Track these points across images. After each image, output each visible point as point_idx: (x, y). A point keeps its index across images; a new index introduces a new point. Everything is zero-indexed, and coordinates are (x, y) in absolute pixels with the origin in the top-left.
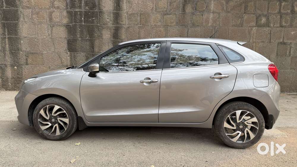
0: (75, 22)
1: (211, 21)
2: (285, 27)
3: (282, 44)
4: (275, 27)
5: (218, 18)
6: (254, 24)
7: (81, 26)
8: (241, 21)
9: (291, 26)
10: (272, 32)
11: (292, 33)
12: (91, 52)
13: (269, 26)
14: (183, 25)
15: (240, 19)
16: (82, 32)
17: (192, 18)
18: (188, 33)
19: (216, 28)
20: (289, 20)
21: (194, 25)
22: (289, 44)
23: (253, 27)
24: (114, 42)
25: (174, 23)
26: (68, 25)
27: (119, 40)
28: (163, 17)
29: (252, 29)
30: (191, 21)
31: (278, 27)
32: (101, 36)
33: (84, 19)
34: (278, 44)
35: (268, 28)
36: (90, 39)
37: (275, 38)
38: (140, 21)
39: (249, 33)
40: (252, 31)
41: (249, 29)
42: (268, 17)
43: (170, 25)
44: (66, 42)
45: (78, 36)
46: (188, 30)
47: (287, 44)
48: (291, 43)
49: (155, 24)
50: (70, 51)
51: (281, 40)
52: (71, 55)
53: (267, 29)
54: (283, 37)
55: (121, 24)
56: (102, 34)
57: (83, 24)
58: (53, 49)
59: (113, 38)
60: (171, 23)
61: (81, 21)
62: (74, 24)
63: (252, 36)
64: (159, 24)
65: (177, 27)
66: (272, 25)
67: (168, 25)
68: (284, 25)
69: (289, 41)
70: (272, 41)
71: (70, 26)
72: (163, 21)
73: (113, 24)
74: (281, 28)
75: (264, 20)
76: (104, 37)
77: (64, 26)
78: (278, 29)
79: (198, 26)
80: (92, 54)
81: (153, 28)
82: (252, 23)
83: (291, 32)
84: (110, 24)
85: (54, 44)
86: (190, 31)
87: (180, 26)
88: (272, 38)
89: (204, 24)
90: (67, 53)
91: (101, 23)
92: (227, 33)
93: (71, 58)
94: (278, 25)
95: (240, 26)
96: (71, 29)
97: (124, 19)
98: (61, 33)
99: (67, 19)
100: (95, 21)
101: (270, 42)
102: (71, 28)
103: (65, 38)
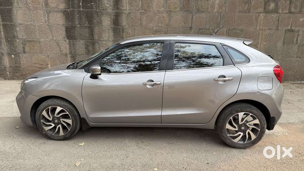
0: (73, 7)
1: (216, 6)
2: (294, 13)
3: (289, 32)
4: (283, 13)
5: (224, 4)
6: (261, 10)
7: (79, 12)
8: (248, 7)
9: (300, 12)
10: (280, 19)
11: (301, 20)
12: (90, 40)
13: (277, 13)
14: (187, 11)
15: (247, 5)
16: (80, 18)
17: (197, 4)
18: (192, 20)
19: (222, 14)
20: (299, 6)
21: (199, 10)
22: (297, 31)
23: (261, 13)
24: (114, 29)
25: (178, 9)
26: (66, 11)
27: (119, 27)
28: (167, 2)
29: (259, 16)
30: (196, 6)
31: (287, 13)
32: (100, 23)
33: (82, 4)
34: (286, 31)
35: (276, 15)
36: (88, 25)
37: (282, 25)
38: (142, 6)
39: (256, 19)
40: (259, 17)
41: (256, 15)
42: (277, 2)
43: (173, 10)
44: (64, 29)
45: (77, 23)
46: (193, 16)
47: (294, 31)
48: (299, 30)
49: (157, 9)
50: (68, 39)
51: (289, 27)
52: (70, 43)
53: (274, 16)
54: (292, 24)
55: (121, 10)
56: (101, 20)
57: (82, 9)
58: (50, 37)
59: (113, 25)
60: (175, 8)
61: (79, 7)
62: (71, 9)
63: (259, 22)
64: (162, 9)
65: (181, 12)
66: (280, 11)
67: (172, 11)
68: (293, 11)
69: (297, 29)
70: (279, 28)
71: (68, 12)
72: (166, 7)
73: (113, 10)
74: (290, 14)
75: (272, 6)
76: (104, 24)
77: (61, 11)
78: (287, 15)
79: (203, 12)
80: (92, 42)
81: (155, 14)
82: (260, 9)
83: (300, 18)
84: (110, 10)
85: (51, 31)
86: (194, 17)
87: (184, 12)
88: (279, 25)
89: (210, 10)
90: (66, 41)
91: (100, 9)
92: (234, 20)
93: (70, 46)
94: (287, 12)
95: (247, 12)
96: (68, 16)
97: (125, 4)
98: (59, 20)
99: (64, 4)
100: (94, 6)
101: (278, 29)
102: (69, 13)
103: (63, 25)
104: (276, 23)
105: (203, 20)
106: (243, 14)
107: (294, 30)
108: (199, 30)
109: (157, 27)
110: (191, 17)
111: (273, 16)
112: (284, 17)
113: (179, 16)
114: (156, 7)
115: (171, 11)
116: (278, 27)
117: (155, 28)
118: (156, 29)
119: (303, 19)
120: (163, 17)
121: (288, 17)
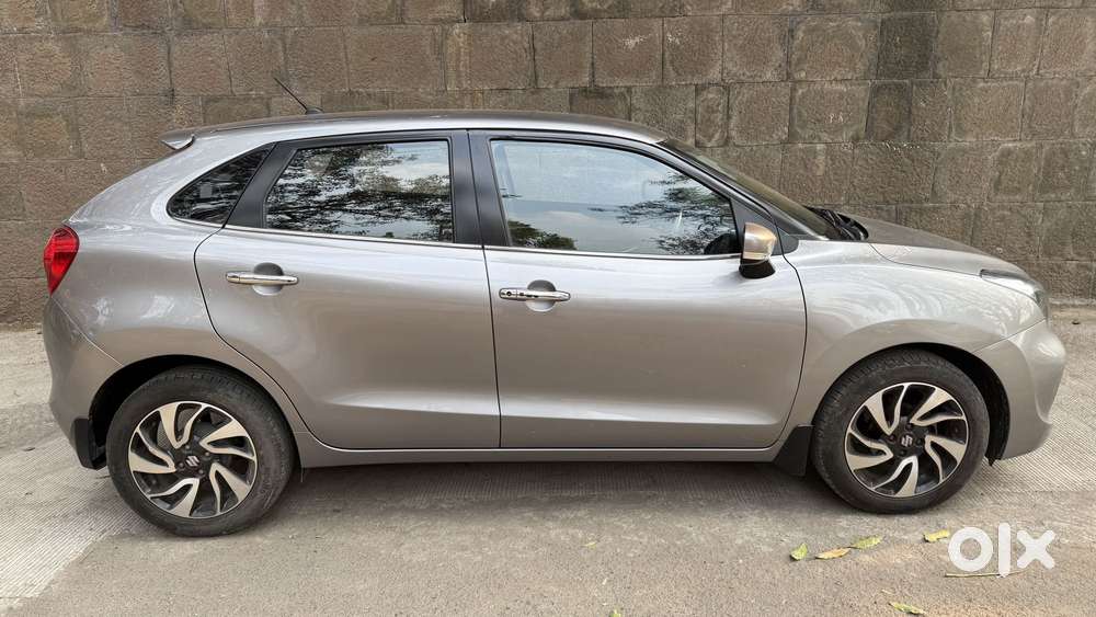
104: (526, 61)
105: (212, 62)
106: (379, 29)
107: (609, 91)
108: (207, 102)
109: (32, 96)
110: (163, 51)
111: (507, 32)
112: (557, 36)
113: (110, 50)
114: (13, 16)
115: (78, 30)
116: (536, 80)
117: (22, 102)
118: (28, 105)
119: (637, 40)
120: (49, 55)
121: (571, 34)
